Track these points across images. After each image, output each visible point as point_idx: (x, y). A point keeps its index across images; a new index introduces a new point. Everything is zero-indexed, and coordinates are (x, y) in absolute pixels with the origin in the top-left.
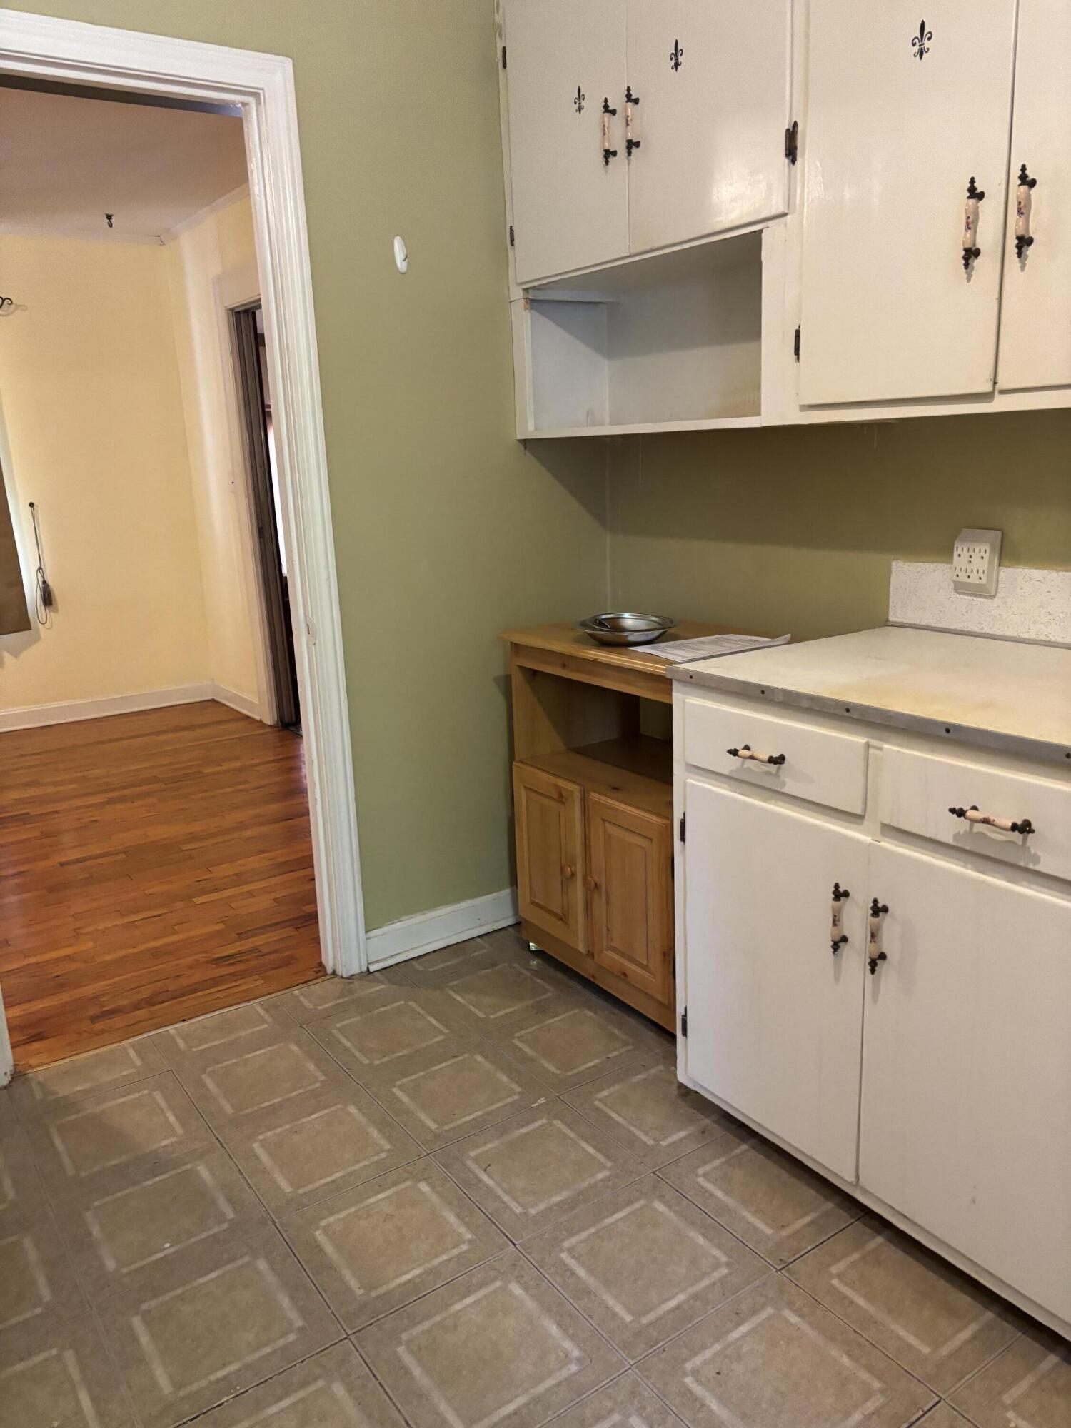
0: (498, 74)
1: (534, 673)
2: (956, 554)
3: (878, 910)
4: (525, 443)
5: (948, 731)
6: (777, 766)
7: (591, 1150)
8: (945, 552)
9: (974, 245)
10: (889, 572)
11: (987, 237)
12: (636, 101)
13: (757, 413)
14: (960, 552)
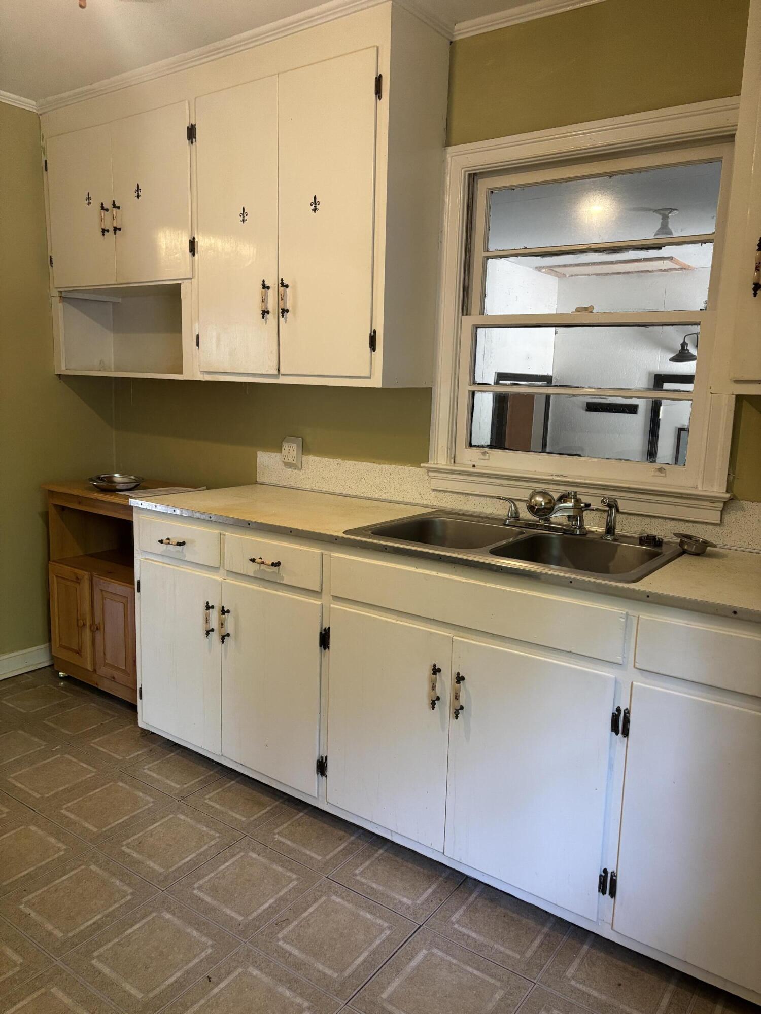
0: (43, 174)
1: (63, 508)
2: (283, 448)
3: (224, 612)
4: (60, 376)
5: (249, 524)
6: (181, 547)
7: (85, 765)
8: (278, 448)
9: (267, 309)
10: (256, 457)
11: (272, 305)
12: (118, 208)
13: (181, 373)
14: (284, 447)
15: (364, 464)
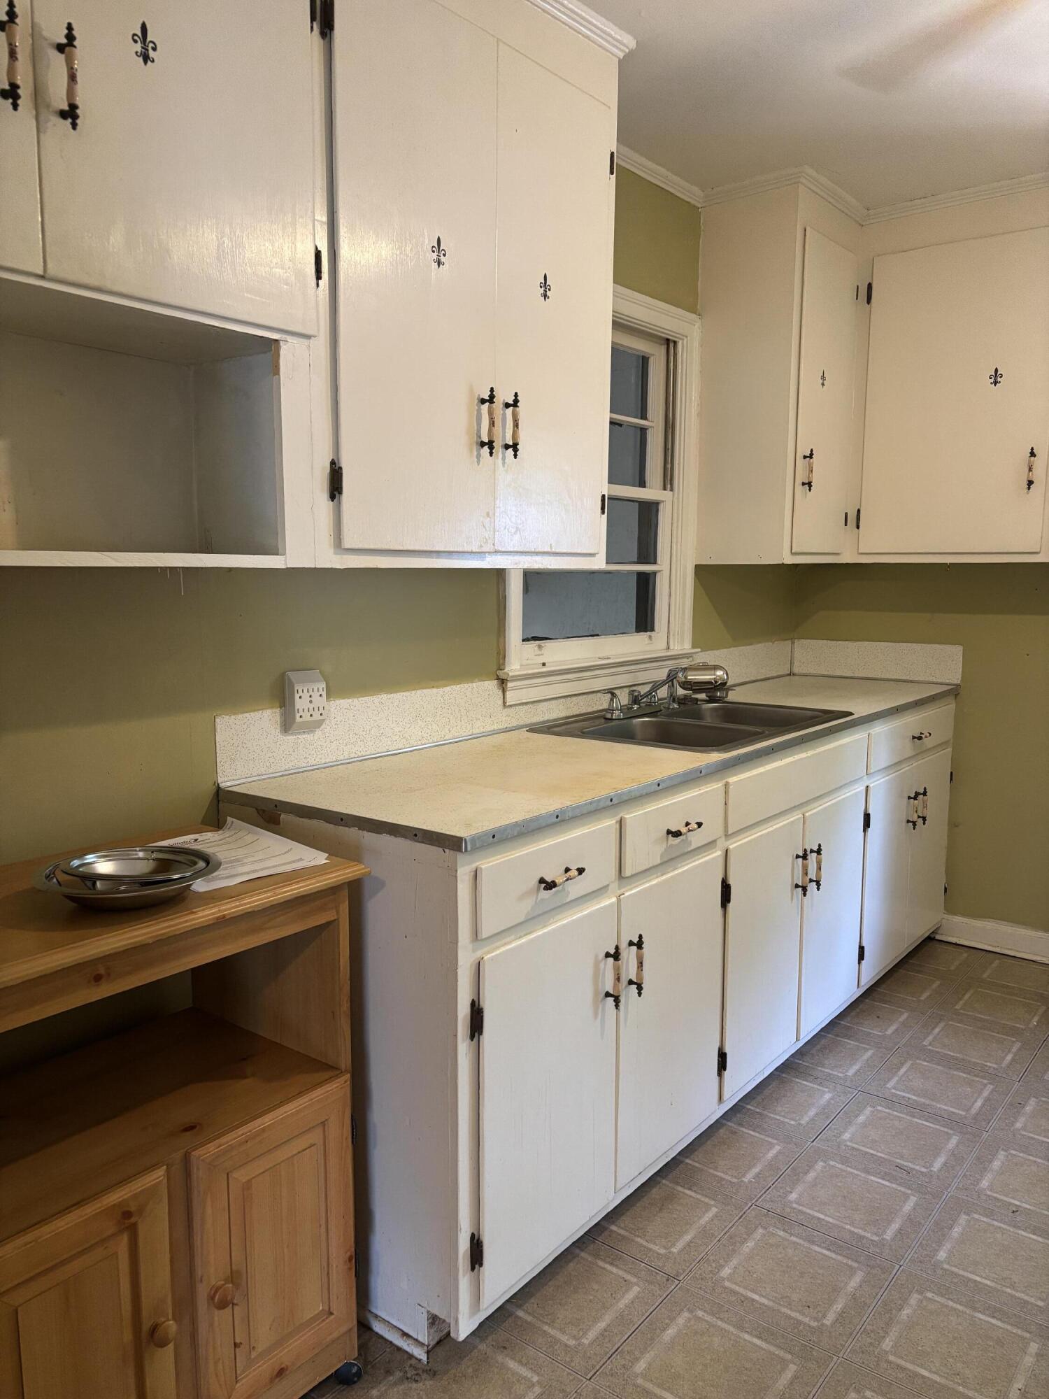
2: (297, 696)
10: (215, 730)
14: (301, 694)
15: (419, 692)
